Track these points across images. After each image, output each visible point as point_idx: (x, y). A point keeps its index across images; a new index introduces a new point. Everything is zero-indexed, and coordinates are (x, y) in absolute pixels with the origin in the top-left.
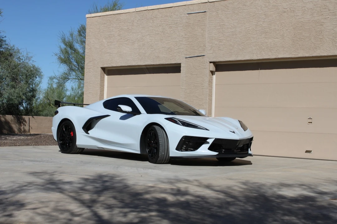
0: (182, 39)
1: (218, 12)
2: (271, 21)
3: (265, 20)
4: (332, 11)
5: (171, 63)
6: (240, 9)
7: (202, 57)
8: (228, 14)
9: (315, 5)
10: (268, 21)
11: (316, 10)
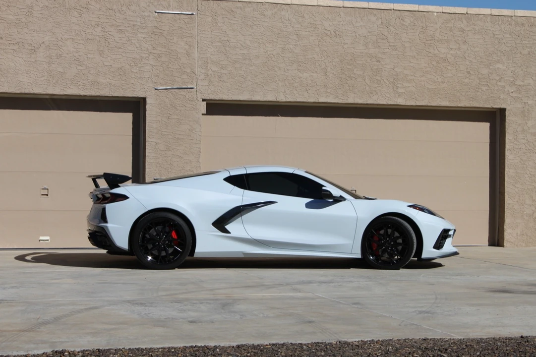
0: (147, 55)
1: (216, 17)
2: (306, 46)
3: (298, 43)
4: (392, 44)
5: (124, 96)
6: (255, 19)
7: (188, 90)
8: (234, 24)
9: (369, 32)
10: (303, 45)
11: (371, 40)
